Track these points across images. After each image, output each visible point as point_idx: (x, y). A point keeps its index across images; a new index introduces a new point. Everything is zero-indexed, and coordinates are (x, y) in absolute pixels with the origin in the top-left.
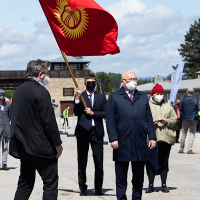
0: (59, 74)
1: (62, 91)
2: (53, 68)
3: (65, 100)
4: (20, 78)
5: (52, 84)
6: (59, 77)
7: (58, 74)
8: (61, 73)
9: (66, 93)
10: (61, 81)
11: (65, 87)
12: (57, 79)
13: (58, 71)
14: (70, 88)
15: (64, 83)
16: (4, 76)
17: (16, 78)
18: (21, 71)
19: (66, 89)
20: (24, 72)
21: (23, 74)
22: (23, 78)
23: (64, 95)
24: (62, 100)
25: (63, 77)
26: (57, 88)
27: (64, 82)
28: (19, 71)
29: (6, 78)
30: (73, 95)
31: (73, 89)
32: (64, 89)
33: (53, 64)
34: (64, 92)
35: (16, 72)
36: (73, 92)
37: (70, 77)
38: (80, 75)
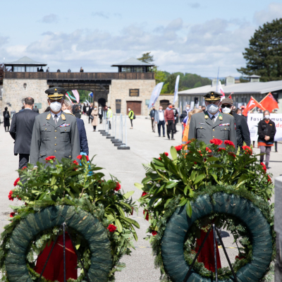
0: (126, 76)
1: (128, 92)
2: (120, 70)
3: (131, 100)
4: (90, 79)
5: (119, 85)
6: (126, 78)
7: (124, 76)
8: (128, 75)
9: (132, 94)
10: (127, 82)
11: (131, 88)
12: (124, 81)
13: (125, 73)
14: (135, 89)
15: (130, 85)
16: (76, 77)
17: (87, 79)
18: (91, 73)
19: (133, 89)
22: (93, 79)
23: (130, 95)
24: (128, 100)
25: (130, 79)
26: (124, 88)
27: (130, 83)
28: (89, 73)
29: (78, 79)
30: (138, 95)
31: (138, 90)
32: (130, 90)
33: (120, 67)
34: (130, 93)
35: (87, 73)
36: (138, 93)
37: (136, 79)
38: (144, 77)
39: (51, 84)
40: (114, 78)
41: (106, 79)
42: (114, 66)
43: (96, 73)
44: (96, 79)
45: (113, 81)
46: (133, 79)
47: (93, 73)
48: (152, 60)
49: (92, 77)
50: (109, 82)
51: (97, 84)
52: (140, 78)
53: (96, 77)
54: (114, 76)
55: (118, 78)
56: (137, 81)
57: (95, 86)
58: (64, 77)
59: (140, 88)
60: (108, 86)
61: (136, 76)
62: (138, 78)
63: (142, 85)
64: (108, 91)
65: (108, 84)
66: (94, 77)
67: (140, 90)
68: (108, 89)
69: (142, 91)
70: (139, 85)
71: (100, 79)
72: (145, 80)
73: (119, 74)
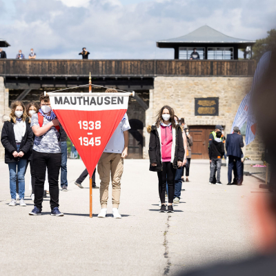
0: (187, 67)
1: (193, 104)
3: (198, 124)
4: (105, 76)
5: (173, 89)
6: (187, 73)
7: (184, 68)
8: (192, 66)
9: (200, 110)
10: (191, 82)
11: (199, 96)
12: (183, 80)
13: (185, 62)
14: (209, 99)
15: (196, 88)
16: (72, 71)
17: (96, 76)
18: (106, 61)
19: (202, 99)
20: (113, 64)
21: (111, 68)
22: (111, 76)
23: (197, 114)
24: (192, 124)
25: (196, 74)
26: (183, 97)
27: (196, 84)
28: (102, 61)
29: (75, 75)
30: (216, 113)
31: (216, 99)
32: (197, 100)
34: (197, 106)
35: (96, 62)
36: (216, 107)
37: (211, 74)
38: (230, 70)
39: (14, 86)
40: (161, 73)
41: (141, 76)
42: (161, 45)
43: (118, 62)
44: (117, 76)
45: (158, 80)
46: (203, 74)
47: (110, 61)
49: (110, 70)
50: (150, 82)
51: (122, 88)
52: (220, 74)
53: (118, 71)
54: (161, 68)
55: (170, 73)
56: (214, 79)
58: (43, 71)
59: (221, 95)
60: (148, 92)
61: (212, 67)
62: (215, 72)
63: (224, 89)
64: (148, 102)
65: (145, 87)
66: (113, 70)
67: (220, 101)
68: (148, 97)
69: (224, 103)
70: (218, 88)
71: (129, 76)
72: (231, 78)
73: (173, 64)
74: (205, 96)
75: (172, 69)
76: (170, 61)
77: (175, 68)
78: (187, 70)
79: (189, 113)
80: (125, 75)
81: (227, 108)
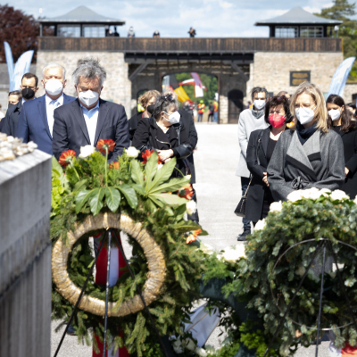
0: (283, 44)
1: (288, 77)
2: (272, 33)
4: (211, 52)
5: (270, 64)
6: (283, 49)
7: (280, 45)
8: (287, 43)
9: (295, 81)
10: (286, 57)
11: (293, 69)
12: (279, 55)
13: (282, 40)
14: (302, 72)
15: (291, 62)
16: (183, 48)
17: (204, 52)
18: (213, 39)
19: (297, 72)
20: (219, 42)
21: (216, 45)
22: (217, 52)
23: (291, 84)
25: (291, 50)
26: (279, 70)
27: (291, 59)
28: (209, 39)
29: (186, 52)
31: (308, 73)
32: (292, 73)
33: (273, 27)
34: (292, 78)
35: (204, 40)
36: (308, 79)
37: (304, 50)
38: (321, 47)
39: (132, 60)
40: (260, 49)
41: (243, 52)
42: (259, 24)
43: (223, 40)
44: (222, 52)
45: (258, 55)
46: (297, 50)
47: (216, 39)
48: (353, 13)
49: (215, 47)
50: (250, 57)
51: (226, 62)
52: (312, 50)
53: (223, 48)
54: (259, 44)
55: (268, 49)
56: (307, 55)
57: (221, 64)
58: (158, 48)
59: (312, 68)
60: (248, 65)
61: (305, 44)
62: (307, 48)
63: (315, 63)
64: (248, 76)
65: (246, 62)
66: (219, 47)
67: (312, 74)
68: (248, 70)
69: (316, 75)
70: (310, 62)
71: (232, 51)
72: (322, 54)
73: (271, 42)
74: (298, 70)
75: (269, 46)
76: (268, 39)
77: (273, 45)
78: (283, 46)
79: (285, 84)
80: (229, 51)
81: (317, 80)
